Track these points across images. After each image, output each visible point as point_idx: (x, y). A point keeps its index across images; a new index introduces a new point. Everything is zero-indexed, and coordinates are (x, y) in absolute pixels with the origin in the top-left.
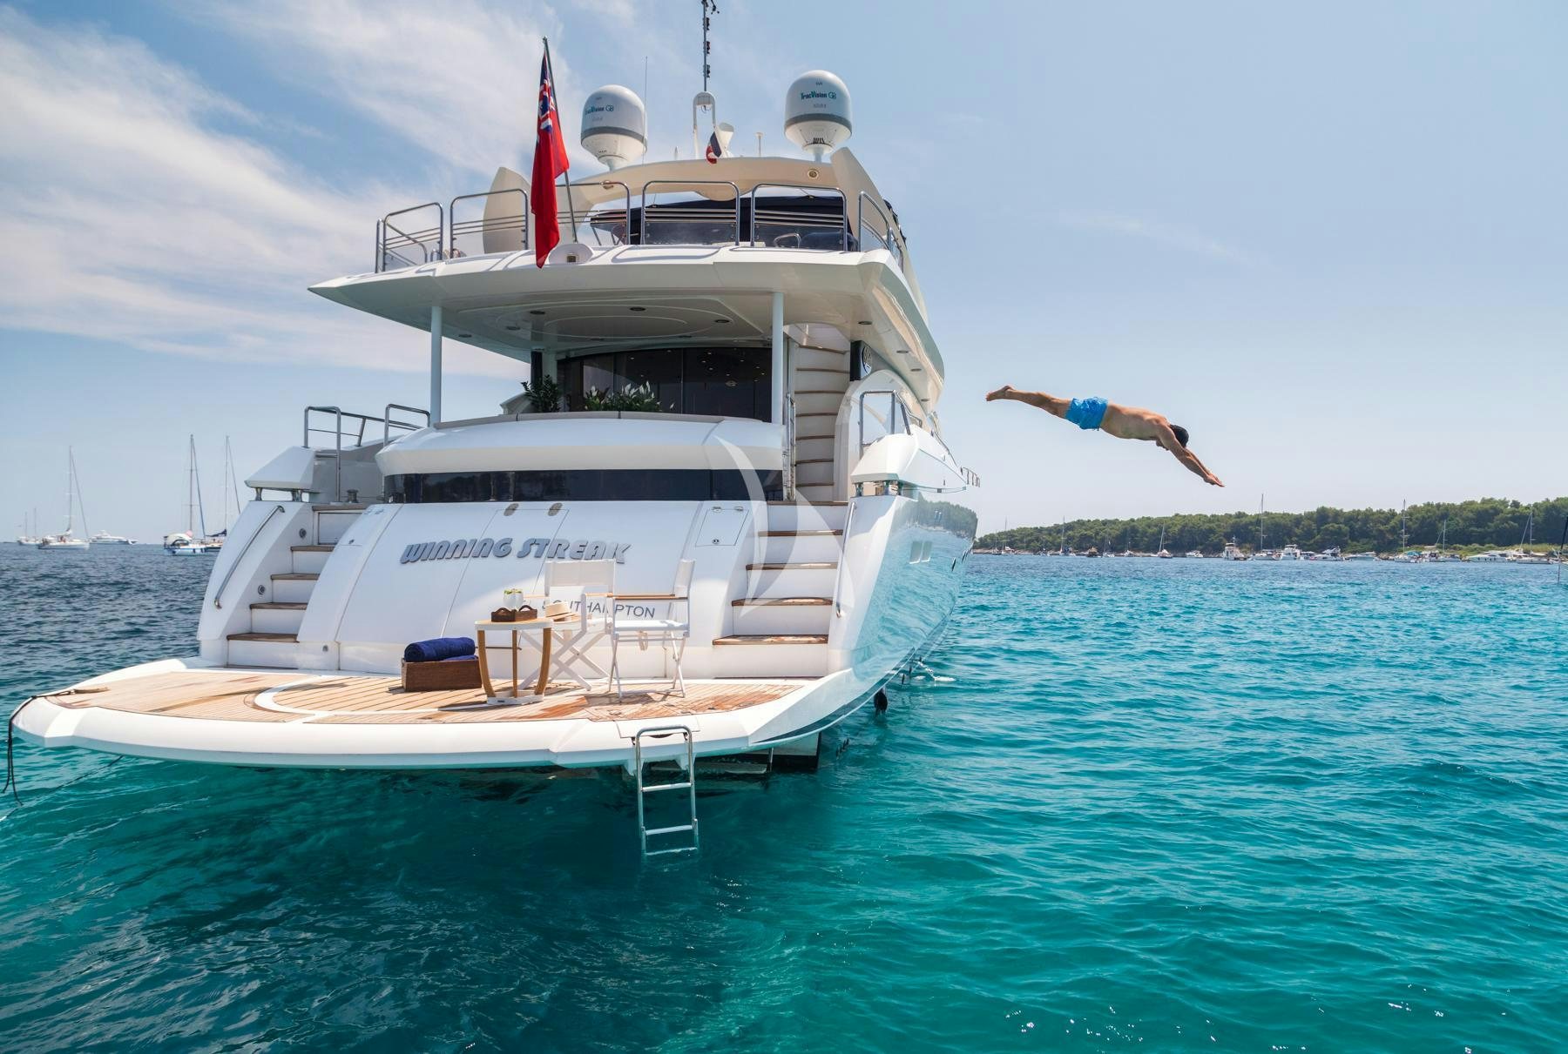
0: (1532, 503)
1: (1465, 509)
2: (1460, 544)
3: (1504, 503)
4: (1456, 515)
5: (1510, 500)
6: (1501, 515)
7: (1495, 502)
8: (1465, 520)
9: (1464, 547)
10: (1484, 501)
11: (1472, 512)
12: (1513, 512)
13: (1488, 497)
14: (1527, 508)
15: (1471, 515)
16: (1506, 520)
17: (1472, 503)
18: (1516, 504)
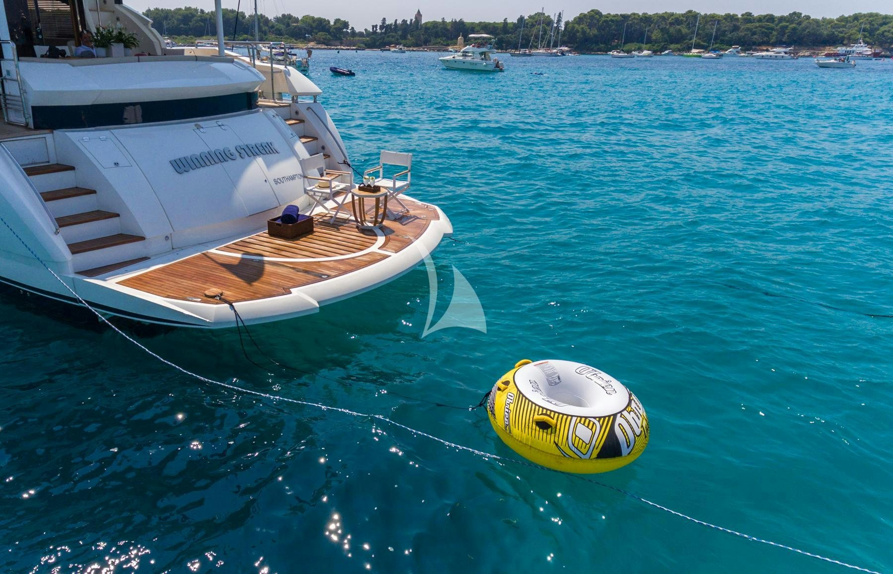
0: (210, 11)
1: (176, 13)
2: (175, 35)
3: (196, 10)
4: (172, 17)
5: (199, 8)
6: (195, 18)
7: (192, 9)
8: (178, 20)
9: (178, 37)
10: (187, 9)
11: (180, 15)
12: (201, 16)
13: (188, 6)
14: (208, 14)
15: (180, 17)
16: (197, 21)
17: (180, 9)
18: (202, 11)
